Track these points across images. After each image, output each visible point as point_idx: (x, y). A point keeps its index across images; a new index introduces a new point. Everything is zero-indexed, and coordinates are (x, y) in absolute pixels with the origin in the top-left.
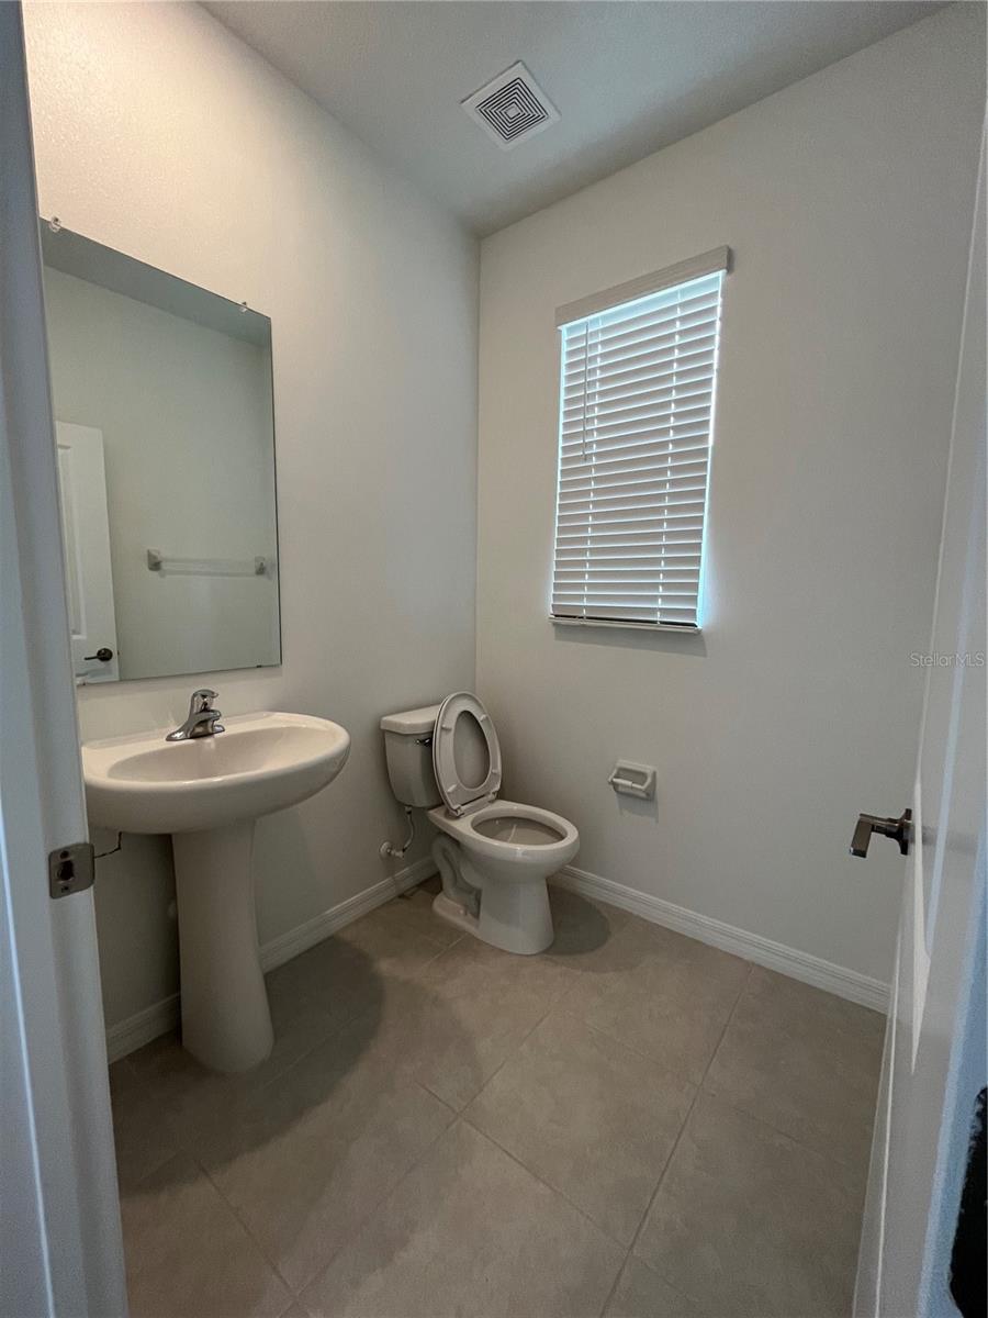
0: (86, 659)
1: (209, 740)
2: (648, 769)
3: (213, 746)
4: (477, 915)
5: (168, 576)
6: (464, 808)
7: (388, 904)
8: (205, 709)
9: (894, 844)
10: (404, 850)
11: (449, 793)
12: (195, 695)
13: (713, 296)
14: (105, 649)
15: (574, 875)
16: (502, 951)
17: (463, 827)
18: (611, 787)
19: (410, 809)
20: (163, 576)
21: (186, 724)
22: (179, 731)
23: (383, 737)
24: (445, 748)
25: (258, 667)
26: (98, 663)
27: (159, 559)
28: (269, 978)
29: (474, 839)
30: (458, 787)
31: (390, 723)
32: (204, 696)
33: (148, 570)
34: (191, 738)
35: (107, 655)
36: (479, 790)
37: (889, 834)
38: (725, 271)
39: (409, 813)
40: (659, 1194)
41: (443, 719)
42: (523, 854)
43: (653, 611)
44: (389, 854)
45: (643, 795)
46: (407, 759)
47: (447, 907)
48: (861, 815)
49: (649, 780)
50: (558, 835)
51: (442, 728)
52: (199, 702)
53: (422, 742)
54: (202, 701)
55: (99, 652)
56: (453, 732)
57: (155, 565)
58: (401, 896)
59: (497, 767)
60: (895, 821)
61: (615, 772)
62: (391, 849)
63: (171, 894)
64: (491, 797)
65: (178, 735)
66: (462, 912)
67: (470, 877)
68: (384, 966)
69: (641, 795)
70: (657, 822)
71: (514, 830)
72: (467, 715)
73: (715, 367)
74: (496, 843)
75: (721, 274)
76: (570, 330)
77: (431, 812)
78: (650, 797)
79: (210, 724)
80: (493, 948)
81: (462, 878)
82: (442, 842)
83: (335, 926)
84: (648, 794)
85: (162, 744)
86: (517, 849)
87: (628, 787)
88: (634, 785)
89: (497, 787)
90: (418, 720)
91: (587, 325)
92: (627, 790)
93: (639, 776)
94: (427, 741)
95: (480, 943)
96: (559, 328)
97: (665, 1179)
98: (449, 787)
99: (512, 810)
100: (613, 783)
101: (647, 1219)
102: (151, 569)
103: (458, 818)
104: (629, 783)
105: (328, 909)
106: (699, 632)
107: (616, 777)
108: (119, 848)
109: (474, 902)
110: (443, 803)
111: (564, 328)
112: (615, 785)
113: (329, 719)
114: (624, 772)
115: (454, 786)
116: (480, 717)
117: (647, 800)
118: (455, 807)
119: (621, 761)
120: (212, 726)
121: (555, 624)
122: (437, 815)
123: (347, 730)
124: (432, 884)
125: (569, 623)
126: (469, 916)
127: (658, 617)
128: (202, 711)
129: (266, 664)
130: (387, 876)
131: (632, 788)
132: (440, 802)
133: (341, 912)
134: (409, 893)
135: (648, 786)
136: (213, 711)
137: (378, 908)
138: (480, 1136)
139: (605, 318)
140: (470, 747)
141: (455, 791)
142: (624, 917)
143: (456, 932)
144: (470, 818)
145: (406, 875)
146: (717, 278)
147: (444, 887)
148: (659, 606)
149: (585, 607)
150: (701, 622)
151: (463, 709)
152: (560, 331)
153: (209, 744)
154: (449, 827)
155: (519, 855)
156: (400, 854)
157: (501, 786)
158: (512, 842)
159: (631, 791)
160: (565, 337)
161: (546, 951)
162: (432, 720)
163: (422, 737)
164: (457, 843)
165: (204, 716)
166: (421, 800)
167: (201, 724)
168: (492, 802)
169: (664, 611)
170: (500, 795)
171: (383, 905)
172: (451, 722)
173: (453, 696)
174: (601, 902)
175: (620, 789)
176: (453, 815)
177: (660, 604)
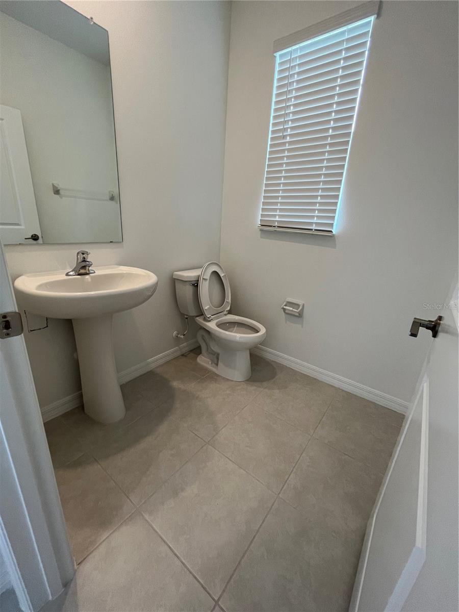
0: (26, 239)
1: (87, 277)
2: (300, 302)
3: (90, 280)
4: (217, 365)
5: (64, 198)
6: (212, 317)
7: (176, 358)
8: (84, 260)
9: (430, 332)
10: (184, 335)
11: (206, 310)
12: (78, 253)
13: (365, 34)
14: (35, 234)
15: (261, 349)
16: (228, 380)
17: (212, 325)
18: (283, 310)
19: (187, 317)
20: (61, 198)
21: (75, 268)
22: (72, 271)
23: (174, 282)
24: (204, 288)
25: (111, 242)
26: (31, 241)
27: (59, 189)
28: (123, 387)
29: (216, 330)
30: (210, 307)
31: (177, 275)
32: (83, 254)
33: (54, 195)
34: (78, 275)
35: (36, 238)
36: (220, 309)
37: (428, 328)
38: (376, 16)
39: (187, 318)
40: (292, 475)
41: (204, 274)
42: (240, 338)
43: (311, 224)
44: (177, 336)
45: (297, 314)
46: (186, 292)
47: (203, 360)
48: (415, 318)
49: (301, 308)
50: (256, 331)
51: (203, 279)
52: (81, 257)
53: (193, 285)
54: (82, 256)
55: (32, 236)
56: (208, 281)
57: (57, 192)
58: (183, 355)
59: (229, 299)
60: (432, 322)
61: (285, 303)
62: (178, 334)
63: (75, 349)
64: (225, 312)
65: (71, 273)
66: (210, 363)
67: (215, 348)
68: (175, 384)
69: (296, 314)
70: (302, 327)
71: (235, 328)
72: (215, 273)
73: (361, 82)
74: (227, 333)
75: (372, 18)
76: (281, 56)
77: (197, 318)
78: (300, 315)
79: (87, 268)
80: (224, 378)
81: (211, 348)
82: (201, 332)
83: (153, 366)
84: (299, 314)
85: (64, 277)
86: (237, 336)
87: (290, 310)
88: (294, 310)
89: (229, 308)
90: (191, 274)
91: (291, 52)
92: (289, 312)
93: (296, 305)
94: (196, 285)
95: (218, 376)
96: (275, 54)
97: (295, 470)
98: (206, 307)
99: (235, 319)
100: (283, 308)
101: (286, 484)
102: (55, 194)
103: (210, 321)
104: (291, 309)
105: (149, 359)
106: (333, 235)
107: (285, 306)
108: (47, 327)
109: (216, 359)
110: (203, 315)
111: (278, 54)
112: (284, 309)
113: (148, 270)
114: (289, 304)
115: (208, 306)
116: (222, 275)
117: (300, 317)
118: (208, 316)
119: (288, 299)
120: (89, 270)
121: (261, 230)
122: (200, 320)
123: (156, 275)
124: (197, 351)
125: (269, 230)
126: (213, 364)
127: (314, 227)
128: (83, 261)
129: (115, 241)
130: (177, 346)
131: (292, 311)
132: (201, 313)
133: (155, 361)
134: (187, 354)
135: (300, 310)
136: (88, 261)
137: (172, 360)
138: (216, 451)
139: (302, 49)
140: (216, 288)
141: (209, 308)
142: (283, 368)
143: (206, 370)
144: (215, 321)
145: (185, 346)
146: (369, 22)
147: (203, 352)
148: (315, 221)
149: (277, 221)
150: (335, 231)
151: (213, 270)
152: (275, 57)
153: (87, 278)
154: (206, 325)
155: (238, 339)
156: (182, 337)
157: (230, 308)
158: (234, 333)
159: (292, 313)
160: (278, 61)
161: (247, 380)
162: (198, 274)
163: (193, 283)
164: (208, 332)
165: (84, 264)
166: (192, 312)
167: (83, 268)
168: (226, 315)
169: (317, 224)
170: (230, 312)
171: (174, 359)
172: (208, 276)
173: (209, 263)
174: (273, 361)
175: (287, 311)
176: (207, 320)
177: (315, 220)
